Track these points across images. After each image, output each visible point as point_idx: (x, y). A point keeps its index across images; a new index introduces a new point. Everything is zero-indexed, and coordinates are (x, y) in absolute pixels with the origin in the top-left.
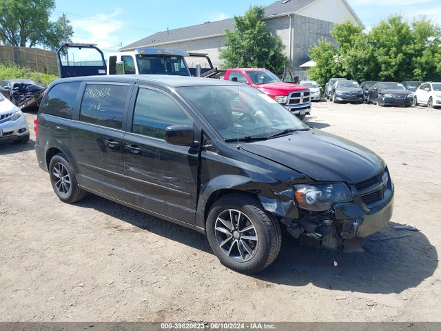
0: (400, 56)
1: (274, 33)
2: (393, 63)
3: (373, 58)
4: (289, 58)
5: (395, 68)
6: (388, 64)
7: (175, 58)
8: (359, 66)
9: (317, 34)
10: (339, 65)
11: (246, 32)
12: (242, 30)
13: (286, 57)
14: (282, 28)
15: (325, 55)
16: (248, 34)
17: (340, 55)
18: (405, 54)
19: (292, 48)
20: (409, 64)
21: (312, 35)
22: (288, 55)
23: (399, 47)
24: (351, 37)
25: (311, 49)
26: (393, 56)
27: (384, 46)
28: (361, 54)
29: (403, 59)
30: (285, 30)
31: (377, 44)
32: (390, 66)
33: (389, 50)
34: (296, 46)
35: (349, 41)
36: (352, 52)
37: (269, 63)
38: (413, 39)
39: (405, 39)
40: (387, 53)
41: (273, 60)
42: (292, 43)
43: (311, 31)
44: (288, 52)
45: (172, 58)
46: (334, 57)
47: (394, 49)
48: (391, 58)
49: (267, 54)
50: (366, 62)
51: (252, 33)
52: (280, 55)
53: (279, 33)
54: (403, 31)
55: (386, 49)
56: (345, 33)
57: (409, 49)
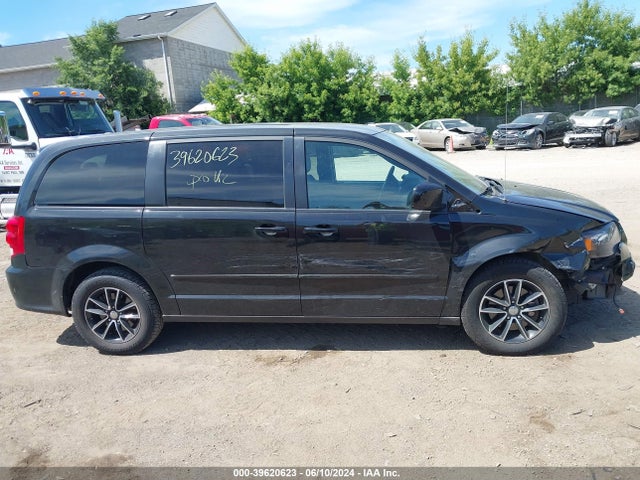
0: (324, 93)
1: (140, 64)
2: (318, 103)
3: (291, 97)
4: (169, 101)
5: (321, 109)
6: (311, 104)
7: (86, 103)
8: (277, 108)
9: (201, 65)
10: (249, 108)
11: (96, 62)
12: (86, 59)
13: (166, 99)
14: (150, 56)
15: (226, 94)
16: (99, 65)
17: (246, 94)
18: (329, 90)
19: (172, 85)
20: (334, 103)
21: (195, 67)
22: (167, 96)
23: (320, 81)
24: (259, 69)
25: (204, 87)
26: (315, 93)
27: (302, 80)
28: (278, 92)
29: (328, 98)
30: (157, 60)
31: (292, 79)
32: (314, 105)
33: (310, 86)
34: (177, 82)
35: (257, 75)
36: (263, 89)
37: (140, 108)
38: (335, 72)
39: (325, 72)
40: (308, 90)
41: (146, 104)
42: (171, 80)
43: (193, 61)
44: (167, 92)
45: (82, 103)
46: (237, 96)
47: (314, 85)
48: (313, 96)
49: (135, 95)
50: (285, 102)
51: (105, 63)
52: (156, 96)
53: (148, 63)
54: (322, 62)
55: (306, 85)
56: (249, 63)
57: (332, 83)
